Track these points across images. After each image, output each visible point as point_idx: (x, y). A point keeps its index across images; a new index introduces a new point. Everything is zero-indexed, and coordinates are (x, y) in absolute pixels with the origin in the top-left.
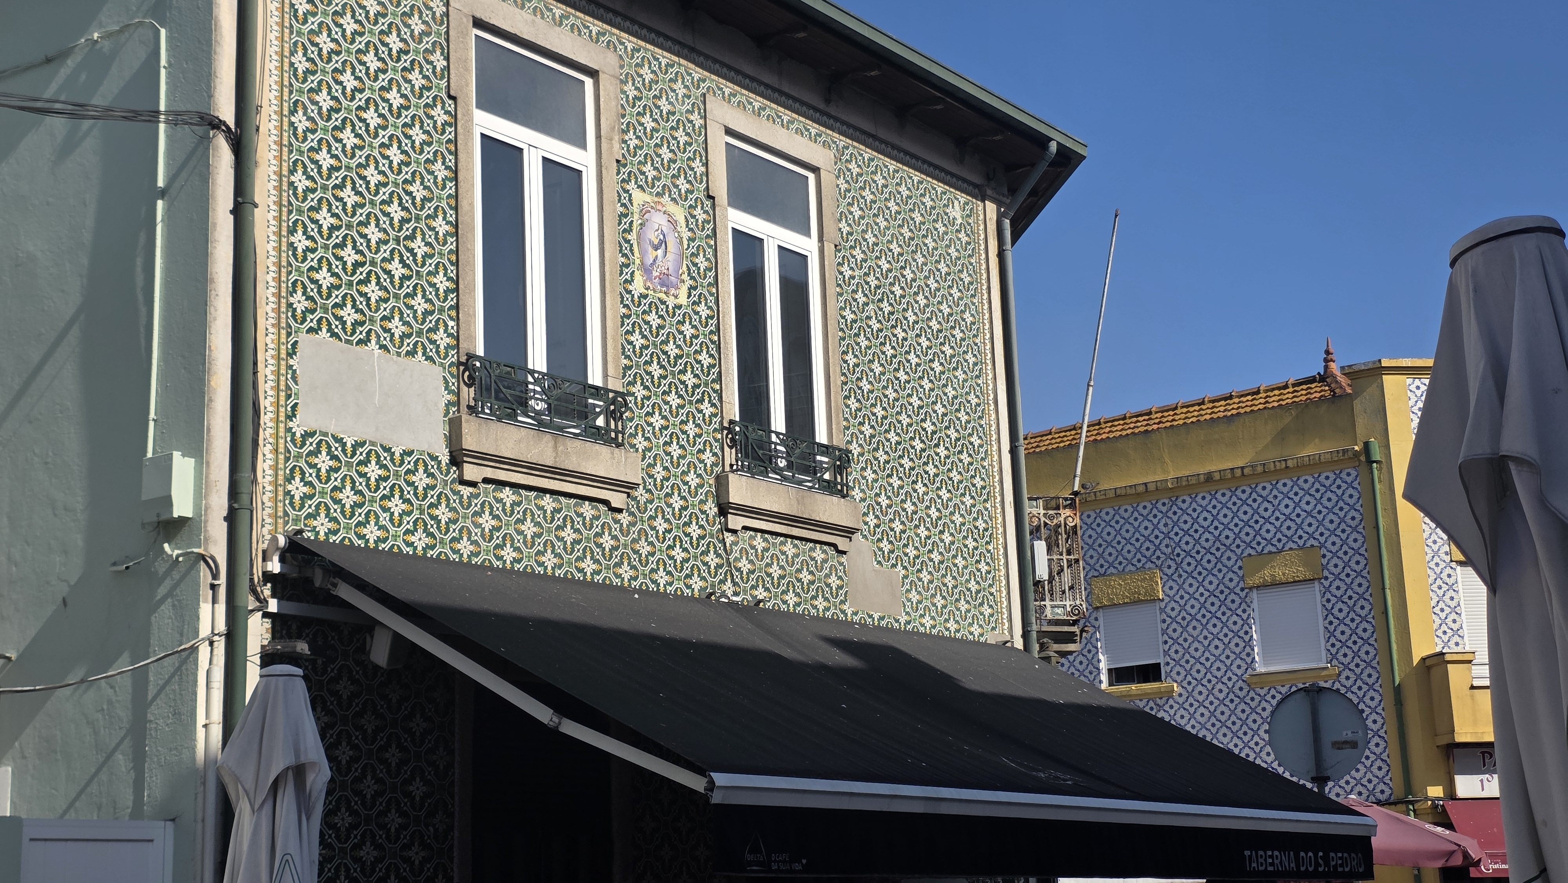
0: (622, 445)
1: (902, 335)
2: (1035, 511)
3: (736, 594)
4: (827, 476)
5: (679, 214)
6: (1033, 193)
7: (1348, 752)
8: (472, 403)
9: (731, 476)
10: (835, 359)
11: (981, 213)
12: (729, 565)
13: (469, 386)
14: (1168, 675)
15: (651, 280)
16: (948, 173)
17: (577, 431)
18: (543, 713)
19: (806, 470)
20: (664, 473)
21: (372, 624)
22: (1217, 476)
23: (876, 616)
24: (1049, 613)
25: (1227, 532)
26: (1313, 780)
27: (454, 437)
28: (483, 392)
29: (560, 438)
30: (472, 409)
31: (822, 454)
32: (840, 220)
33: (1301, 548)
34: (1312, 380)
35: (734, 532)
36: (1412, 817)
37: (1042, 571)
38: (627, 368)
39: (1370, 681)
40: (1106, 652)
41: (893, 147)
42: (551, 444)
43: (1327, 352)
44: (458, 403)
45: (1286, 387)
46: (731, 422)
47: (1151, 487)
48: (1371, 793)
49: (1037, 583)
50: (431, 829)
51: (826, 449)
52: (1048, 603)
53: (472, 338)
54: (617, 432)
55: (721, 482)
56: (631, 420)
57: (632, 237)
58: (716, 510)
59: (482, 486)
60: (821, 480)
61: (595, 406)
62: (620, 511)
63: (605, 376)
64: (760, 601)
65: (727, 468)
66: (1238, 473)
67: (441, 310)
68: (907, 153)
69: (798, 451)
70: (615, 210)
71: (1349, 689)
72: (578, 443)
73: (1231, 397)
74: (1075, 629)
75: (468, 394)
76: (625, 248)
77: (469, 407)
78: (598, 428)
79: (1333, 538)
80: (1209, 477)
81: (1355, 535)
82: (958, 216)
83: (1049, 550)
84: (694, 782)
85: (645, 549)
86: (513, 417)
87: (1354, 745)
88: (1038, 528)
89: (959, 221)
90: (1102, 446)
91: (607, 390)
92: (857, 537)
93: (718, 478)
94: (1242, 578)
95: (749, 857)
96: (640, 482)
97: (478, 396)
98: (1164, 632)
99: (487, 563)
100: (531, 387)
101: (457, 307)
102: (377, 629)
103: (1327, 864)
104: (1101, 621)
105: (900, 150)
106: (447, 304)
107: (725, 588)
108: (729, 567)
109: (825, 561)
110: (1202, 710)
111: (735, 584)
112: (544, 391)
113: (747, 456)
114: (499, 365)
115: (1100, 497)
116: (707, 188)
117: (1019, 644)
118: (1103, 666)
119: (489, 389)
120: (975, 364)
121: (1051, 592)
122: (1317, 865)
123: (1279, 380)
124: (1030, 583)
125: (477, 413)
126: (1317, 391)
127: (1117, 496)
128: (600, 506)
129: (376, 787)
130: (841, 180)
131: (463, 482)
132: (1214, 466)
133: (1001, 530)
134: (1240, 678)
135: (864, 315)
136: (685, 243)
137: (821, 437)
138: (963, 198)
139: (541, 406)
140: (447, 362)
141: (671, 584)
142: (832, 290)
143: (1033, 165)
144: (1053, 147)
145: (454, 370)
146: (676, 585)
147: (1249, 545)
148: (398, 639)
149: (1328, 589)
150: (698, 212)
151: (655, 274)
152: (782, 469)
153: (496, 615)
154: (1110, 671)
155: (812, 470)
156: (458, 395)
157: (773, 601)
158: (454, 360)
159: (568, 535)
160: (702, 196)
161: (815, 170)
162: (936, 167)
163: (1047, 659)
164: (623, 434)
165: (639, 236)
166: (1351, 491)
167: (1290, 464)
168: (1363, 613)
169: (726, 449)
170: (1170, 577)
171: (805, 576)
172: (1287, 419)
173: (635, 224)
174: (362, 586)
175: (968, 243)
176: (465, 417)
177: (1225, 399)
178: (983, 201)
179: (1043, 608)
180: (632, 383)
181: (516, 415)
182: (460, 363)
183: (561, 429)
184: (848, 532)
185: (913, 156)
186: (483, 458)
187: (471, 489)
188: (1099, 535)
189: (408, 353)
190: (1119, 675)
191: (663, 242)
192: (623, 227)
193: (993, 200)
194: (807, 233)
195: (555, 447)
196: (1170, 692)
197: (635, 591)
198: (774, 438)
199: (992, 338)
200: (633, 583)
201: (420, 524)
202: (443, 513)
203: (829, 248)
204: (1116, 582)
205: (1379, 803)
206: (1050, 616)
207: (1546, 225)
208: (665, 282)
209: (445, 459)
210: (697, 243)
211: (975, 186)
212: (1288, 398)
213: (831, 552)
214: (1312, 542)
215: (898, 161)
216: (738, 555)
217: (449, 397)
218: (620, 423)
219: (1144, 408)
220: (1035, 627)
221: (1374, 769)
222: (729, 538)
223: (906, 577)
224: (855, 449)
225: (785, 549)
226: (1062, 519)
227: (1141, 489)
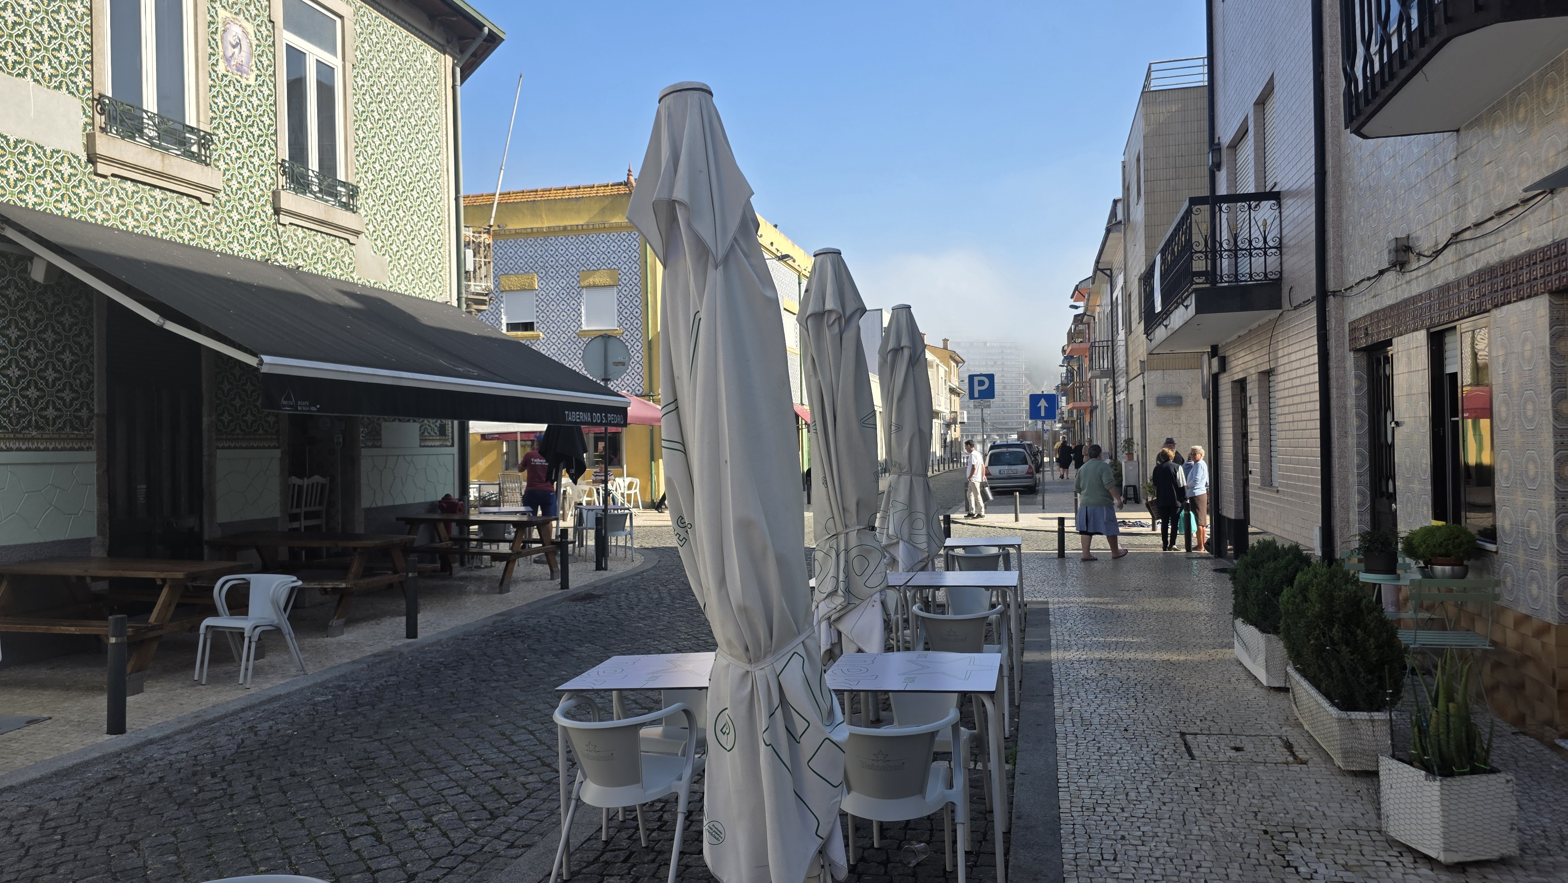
0: (209, 165)
1: (392, 124)
2: (467, 233)
3: (284, 261)
4: (344, 200)
5: (250, 28)
6: (474, 55)
7: (621, 367)
8: (103, 126)
9: (282, 192)
10: (351, 132)
11: (443, 61)
12: (280, 244)
13: (101, 114)
14: (538, 328)
15: (230, 66)
16: (424, 34)
17: (179, 153)
18: (153, 317)
19: (331, 194)
20: (238, 185)
21: (31, 256)
22: (569, 228)
23: (372, 282)
24: (472, 289)
25: (572, 258)
26: (603, 380)
27: (90, 146)
28: (112, 119)
29: (167, 156)
30: (103, 130)
31: (341, 186)
32: (356, 50)
33: (609, 269)
34: (621, 184)
35: (284, 225)
36: (651, 402)
37: (470, 267)
38: (213, 118)
39: (638, 337)
40: (506, 314)
41: (391, 12)
42: (160, 158)
43: (629, 171)
44: (93, 124)
45: (607, 186)
46: (283, 160)
47: (535, 230)
48: (634, 390)
49: (466, 272)
50: (78, 381)
51: (344, 184)
52: (472, 283)
53: (102, 84)
54: (206, 157)
55: (276, 195)
56: (216, 150)
57: (218, 37)
58: (272, 211)
59: (111, 178)
60: (340, 201)
61: (191, 138)
62: (208, 204)
63: (198, 121)
64: (299, 267)
65: (280, 187)
66: (580, 227)
67: (80, 63)
68: (399, 18)
69: (325, 183)
70: (205, 18)
71: (627, 341)
72: (178, 160)
73: (579, 188)
74: (486, 298)
75: (100, 120)
76: (212, 43)
77: (100, 127)
78: (193, 153)
79: (625, 266)
80: (565, 228)
81: (635, 265)
82: (429, 61)
83: (475, 256)
84: (252, 361)
85: (225, 229)
86: (133, 138)
87: (623, 364)
88: (469, 243)
89: (430, 64)
90: (510, 205)
91: (199, 130)
92: (362, 236)
93: (273, 192)
94: (579, 282)
95: (285, 403)
96: (222, 188)
97: (107, 122)
98: (537, 306)
99: (115, 226)
100: (145, 121)
101: (92, 63)
102: (36, 260)
103: (607, 419)
104: (504, 299)
105: (395, 15)
106: (84, 60)
107: (277, 257)
108: (280, 245)
109: (341, 248)
110: (554, 347)
111: (284, 255)
112: (155, 124)
113: (293, 182)
114: (122, 104)
115: (507, 233)
116: (269, 16)
117: (455, 304)
118: (504, 321)
119: (115, 119)
120: (436, 148)
121: (475, 278)
122: (602, 419)
123: (605, 182)
124: (463, 272)
125: (107, 133)
126: (623, 190)
127: (516, 233)
128: (194, 200)
129: (37, 355)
130: (357, 27)
131: (96, 174)
132: (568, 222)
133: (448, 242)
134: (574, 332)
135: (370, 109)
136: (254, 47)
137: (341, 176)
138: (433, 50)
139: (153, 134)
140: (85, 97)
141: (242, 251)
142: (350, 91)
143: (474, 39)
144: (486, 30)
145: (90, 103)
146: (245, 252)
147: (583, 265)
148: (50, 266)
149: (620, 291)
150: (263, 29)
151: (233, 63)
152: (315, 192)
153: (120, 257)
154: (507, 324)
155: (335, 195)
156: (93, 119)
157: (308, 267)
158: (90, 96)
159: (172, 215)
160: (266, 20)
161: (341, 17)
162: (417, 29)
163: (470, 312)
164: (210, 158)
165: (222, 38)
166: (635, 243)
167: (606, 225)
168: (637, 304)
169: (280, 176)
170: (542, 278)
171: (329, 255)
172: (607, 202)
173: (219, 30)
174: (24, 231)
175: (434, 77)
176: (98, 133)
177: (576, 188)
178: (444, 54)
179: (469, 286)
180: (217, 128)
181: (135, 137)
182: (93, 99)
183: (167, 149)
184: (357, 233)
185: (403, 20)
186: (111, 161)
187: (103, 180)
188: (506, 253)
189: (55, 87)
190: (512, 327)
191: (238, 44)
192: (211, 30)
193: (450, 55)
194: (335, 54)
195: (163, 160)
196: (538, 337)
197: (218, 252)
198: (310, 173)
199: (447, 134)
200: (217, 249)
201: (66, 196)
202: (82, 192)
203: (349, 66)
204: (513, 278)
205: (637, 395)
206: (473, 291)
207: (704, 88)
208: (239, 68)
209: (84, 158)
210: (262, 48)
211: (440, 45)
212: (608, 192)
213: (345, 243)
214: (614, 266)
215: (393, 21)
216: (286, 239)
217: (87, 120)
218: (208, 152)
219: (534, 188)
220: (464, 295)
221: (636, 379)
222: (281, 229)
223: (391, 262)
224: (362, 186)
225: (316, 238)
226: (482, 239)
227: (529, 231)
